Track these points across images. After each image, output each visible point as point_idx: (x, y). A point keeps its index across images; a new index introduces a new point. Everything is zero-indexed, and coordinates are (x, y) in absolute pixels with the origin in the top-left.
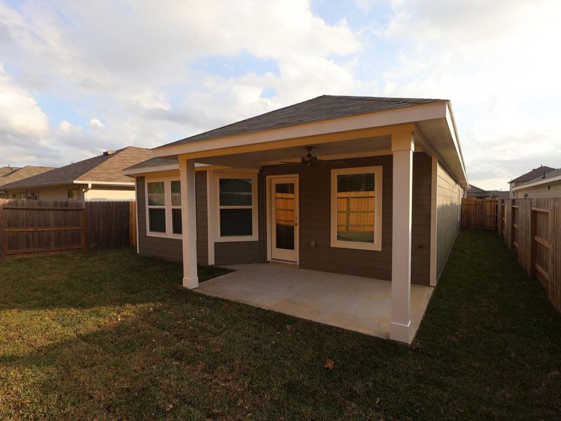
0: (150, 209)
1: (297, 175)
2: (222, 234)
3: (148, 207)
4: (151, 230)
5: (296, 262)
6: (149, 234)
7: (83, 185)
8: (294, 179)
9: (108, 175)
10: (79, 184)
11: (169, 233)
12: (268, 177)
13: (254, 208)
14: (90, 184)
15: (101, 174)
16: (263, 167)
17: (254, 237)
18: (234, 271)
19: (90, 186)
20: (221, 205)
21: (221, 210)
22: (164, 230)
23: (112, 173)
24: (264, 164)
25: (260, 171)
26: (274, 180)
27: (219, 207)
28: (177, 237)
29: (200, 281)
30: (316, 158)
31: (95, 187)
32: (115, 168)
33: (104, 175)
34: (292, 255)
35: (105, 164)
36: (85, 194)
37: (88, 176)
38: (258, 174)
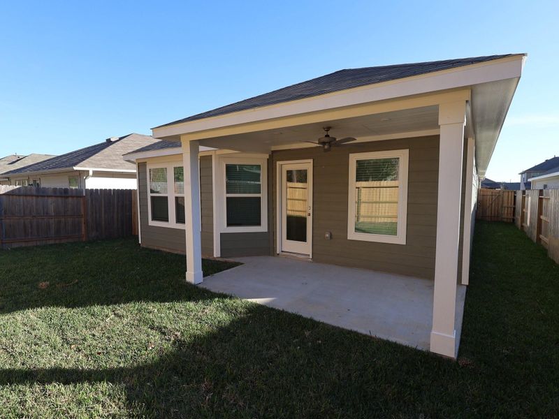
0: (152, 197)
1: (311, 161)
2: (229, 224)
3: (150, 195)
4: (154, 219)
5: (309, 255)
6: (152, 223)
7: (84, 171)
8: (307, 165)
9: (110, 162)
10: (79, 171)
11: (172, 223)
12: (278, 163)
13: (263, 196)
14: (91, 171)
15: (103, 160)
16: (273, 152)
17: (263, 228)
18: (242, 264)
19: (91, 173)
20: (228, 192)
21: (227, 198)
22: (166, 220)
23: (114, 160)
24: (274, 148)
25: (270, 155)
26: (285, 166)
27: (225, 195)
28: (180, 226)
29: (205, 275)
30: (335, 139)
31: (96, 174)
32: (117, 155)
33: (106, 162)
34: (304, 248)
35: (106, 151)
36: (86, 180)
37: (90, 162)
38: (268, 159)
